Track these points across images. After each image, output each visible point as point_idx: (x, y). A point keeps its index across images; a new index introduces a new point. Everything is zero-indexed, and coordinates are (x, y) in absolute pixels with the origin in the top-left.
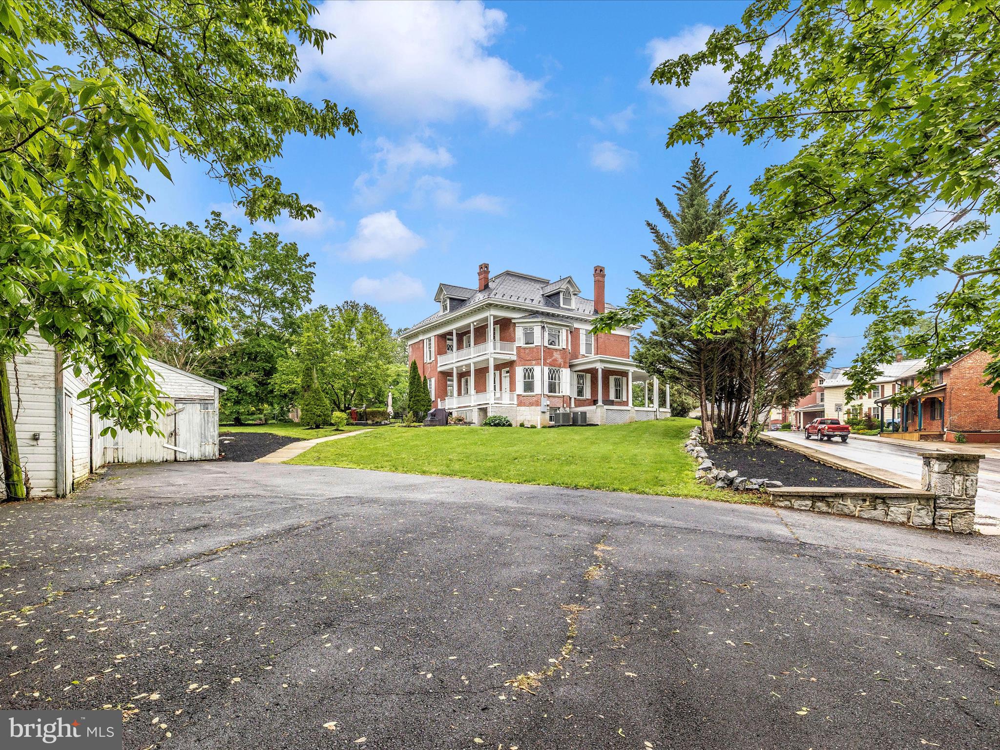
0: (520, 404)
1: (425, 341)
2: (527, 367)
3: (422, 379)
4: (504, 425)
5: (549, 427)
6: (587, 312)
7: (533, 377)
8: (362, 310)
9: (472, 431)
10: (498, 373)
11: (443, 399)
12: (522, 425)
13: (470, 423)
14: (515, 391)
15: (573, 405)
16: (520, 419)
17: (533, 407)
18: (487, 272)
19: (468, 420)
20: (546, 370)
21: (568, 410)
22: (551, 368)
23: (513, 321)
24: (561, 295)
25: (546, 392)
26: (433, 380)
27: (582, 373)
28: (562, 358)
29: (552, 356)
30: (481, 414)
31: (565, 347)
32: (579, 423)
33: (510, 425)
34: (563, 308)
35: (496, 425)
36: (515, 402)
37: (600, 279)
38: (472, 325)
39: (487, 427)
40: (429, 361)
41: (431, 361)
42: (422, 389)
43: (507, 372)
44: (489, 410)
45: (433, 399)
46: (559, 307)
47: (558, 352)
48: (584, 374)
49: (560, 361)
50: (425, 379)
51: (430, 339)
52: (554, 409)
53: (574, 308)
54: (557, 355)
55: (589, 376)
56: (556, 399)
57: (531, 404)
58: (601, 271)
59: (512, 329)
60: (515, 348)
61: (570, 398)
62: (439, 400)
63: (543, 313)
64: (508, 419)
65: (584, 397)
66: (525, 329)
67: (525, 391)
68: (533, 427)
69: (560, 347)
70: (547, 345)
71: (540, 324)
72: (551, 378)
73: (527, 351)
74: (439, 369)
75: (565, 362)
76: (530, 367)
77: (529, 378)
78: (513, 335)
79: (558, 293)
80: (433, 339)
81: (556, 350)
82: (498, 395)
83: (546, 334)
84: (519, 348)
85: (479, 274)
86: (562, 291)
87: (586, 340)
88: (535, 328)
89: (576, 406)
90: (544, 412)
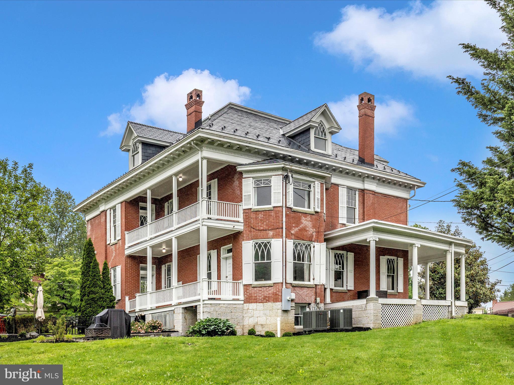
0: (249, 299)
1: (108, 212)
2: (260, 241)
3: (101, 268)
4: (223, 333)
5: (294, 334)
6: (349, 159)
7: (269, 258)
8: (54, 197)
9: (167, 346)
10: (214, 253)
11: (132, 297)
12: (252, 333)
13: (169, 332)
14: (241, 278)
15: (328, 300)
16: (249, 323)
17: (269, 304)
18: (200, 103)
19: (168, 327)
20: (290, 244)
21: (322, 306)
22: (297, 241)
23: (239, 169)
24: (312, 132)
25: (290, 279)
26: (119, 269)
27: (341, 252)
28: (314, 227)
29: (298, 222)
30: (188, 316)
31: (319, 210)
32: (342, 326)
33: (233, 333)
34: (314, 153)
35: (211, 334)
36: (241, 297)
37: (369, 112)
38: (174, 178)
39: (194, 339)
40: (113, 241)
41: (116, 241)
42: (99, 283)
43: (229, 251)
44: (200, 310)
45: (118, 297)
46: (309, 150)
47: (309, 218)
48: (344, 252)
49: (311, 231)
50: (106, 268)
51: (114, 209)
52: (302, 306)
53: (330, 153)
54: (306, 222)
55: (351, 256)
56: (305, 290)
57: (266, 299)
58: (369, 100)
59: (236, 183)
60: (241, 212)
61: (325, 289)
62: (127, 298)
63: (284, 158)
64: (230, 323)
65: (345, 288)
66: (258, 181)
67: (257, 279)
68: (270, 335)
69: (311, 210)
70: (292, 206)
71: (280, 173)
72: (298, 257)
73: (260, 216)
74: (127, 252)
75: (318, 232)
76: (265, 241)
77: (263, 258)
78: (238, 192)
79: (307, 131)
80: (118, 208)
81: (305, 214)
82: (214, 286)
83: (291, 188)
84: (247, 212)
85: (188, 106)
86: (313, 127)
87: (348, 202)
88: (273, 179)
89: (333, 301)
90: (285, 311)
